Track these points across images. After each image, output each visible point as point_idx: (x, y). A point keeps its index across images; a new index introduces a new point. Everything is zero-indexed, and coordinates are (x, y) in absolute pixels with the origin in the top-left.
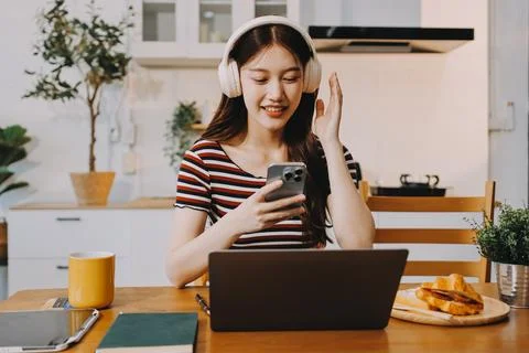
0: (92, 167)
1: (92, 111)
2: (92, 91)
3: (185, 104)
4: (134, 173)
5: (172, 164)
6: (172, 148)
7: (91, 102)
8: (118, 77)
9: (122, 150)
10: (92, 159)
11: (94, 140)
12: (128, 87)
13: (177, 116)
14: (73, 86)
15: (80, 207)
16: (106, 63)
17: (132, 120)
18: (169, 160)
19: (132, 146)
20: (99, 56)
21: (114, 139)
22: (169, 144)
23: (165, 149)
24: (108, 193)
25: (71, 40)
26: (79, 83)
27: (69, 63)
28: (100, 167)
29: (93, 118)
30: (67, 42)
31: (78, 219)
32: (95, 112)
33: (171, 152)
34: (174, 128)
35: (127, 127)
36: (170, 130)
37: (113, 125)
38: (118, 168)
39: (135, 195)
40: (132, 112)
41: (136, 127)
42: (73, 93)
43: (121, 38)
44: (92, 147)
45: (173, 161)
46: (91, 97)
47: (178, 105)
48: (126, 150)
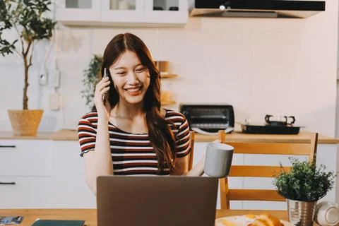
0: (25, 106)
1: (26, 62)
2: (26, 46)
3: (98, 56)
4: (58, 110)
5: (87, 104)
6: (87, 91)
7: (25, 55)
8: (46, 37)
9: (49, 91)
10: (26, 100)
11: (27, 85)
12: (54, 41)
13: (92, 66)
14: (11, 43)
15: (16, 137)
16: (37, 26)
17: (57, 68)
18: (85, 100)
19: (56, 88)
20: (31, 21)
21: (42, 83)
22: (86, 87)
23: (82, 92)
24: (37, 126)
25: (10, 6)
26: (16, 41)
27: (8, 25)
28: (32, 106)
29: (27, 68)
30: (7, 8)
31: (14, 147)
32: (28, 64)
33: (86, 94)
34: (90, 76)
35: (53, 74)
36: (86, 77)
37: (42, 72)
38: (45, 107)
39: (59, 127)
40: (57, 61)
41: (60, 73)
42: (11, 49)
43: (48, 6)
44: (25, 90)
45: (89, 101)
46: (25, 52)
47: (93, 57)
48: (53, 91)
